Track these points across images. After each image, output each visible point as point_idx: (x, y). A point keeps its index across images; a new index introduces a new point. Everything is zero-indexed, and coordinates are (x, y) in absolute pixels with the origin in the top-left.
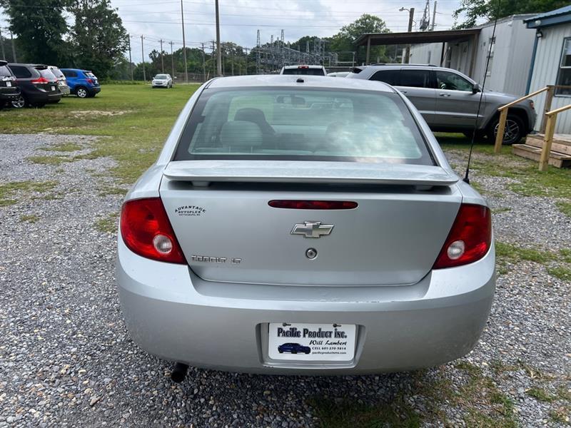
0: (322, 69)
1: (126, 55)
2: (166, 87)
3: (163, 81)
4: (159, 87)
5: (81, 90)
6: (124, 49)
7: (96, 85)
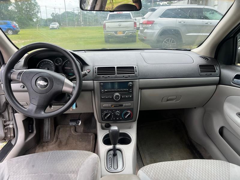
0: (130, 14)
1: (39, 15)
2: (56, 29)
3: (55, 26)
4: (53, 29)
5: (10, 31)
6: (38, 12)
7: (17, 28)
